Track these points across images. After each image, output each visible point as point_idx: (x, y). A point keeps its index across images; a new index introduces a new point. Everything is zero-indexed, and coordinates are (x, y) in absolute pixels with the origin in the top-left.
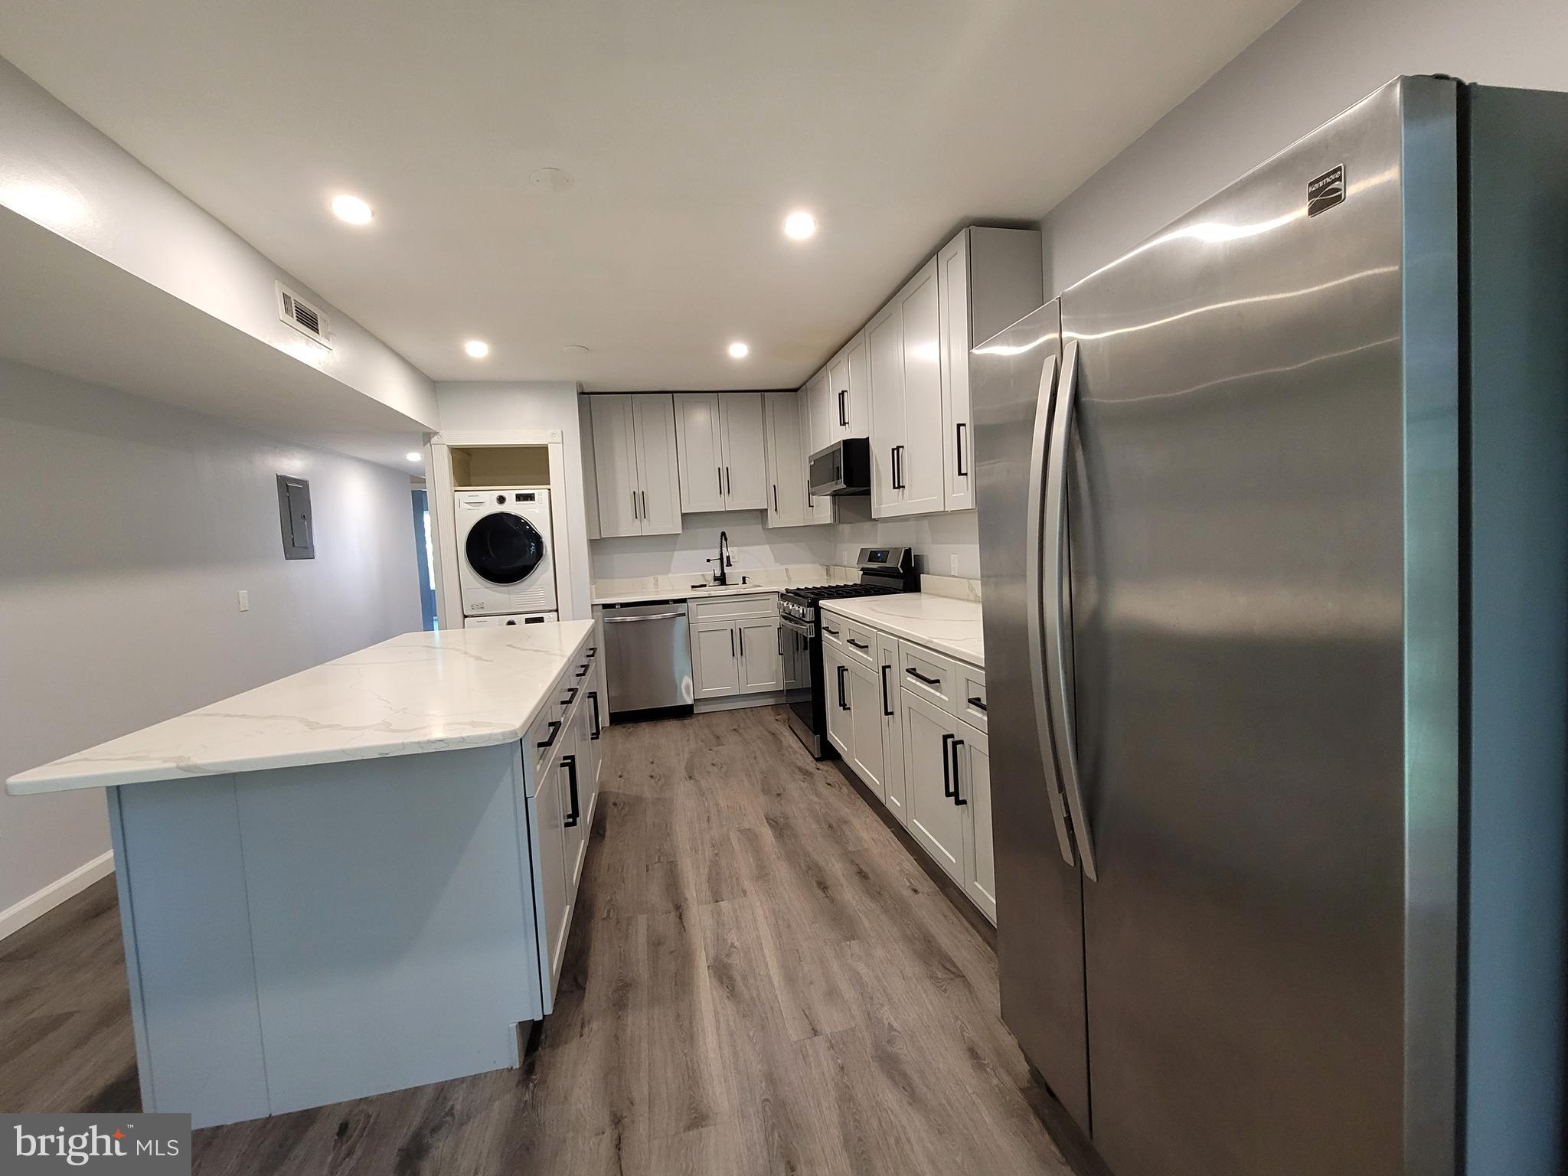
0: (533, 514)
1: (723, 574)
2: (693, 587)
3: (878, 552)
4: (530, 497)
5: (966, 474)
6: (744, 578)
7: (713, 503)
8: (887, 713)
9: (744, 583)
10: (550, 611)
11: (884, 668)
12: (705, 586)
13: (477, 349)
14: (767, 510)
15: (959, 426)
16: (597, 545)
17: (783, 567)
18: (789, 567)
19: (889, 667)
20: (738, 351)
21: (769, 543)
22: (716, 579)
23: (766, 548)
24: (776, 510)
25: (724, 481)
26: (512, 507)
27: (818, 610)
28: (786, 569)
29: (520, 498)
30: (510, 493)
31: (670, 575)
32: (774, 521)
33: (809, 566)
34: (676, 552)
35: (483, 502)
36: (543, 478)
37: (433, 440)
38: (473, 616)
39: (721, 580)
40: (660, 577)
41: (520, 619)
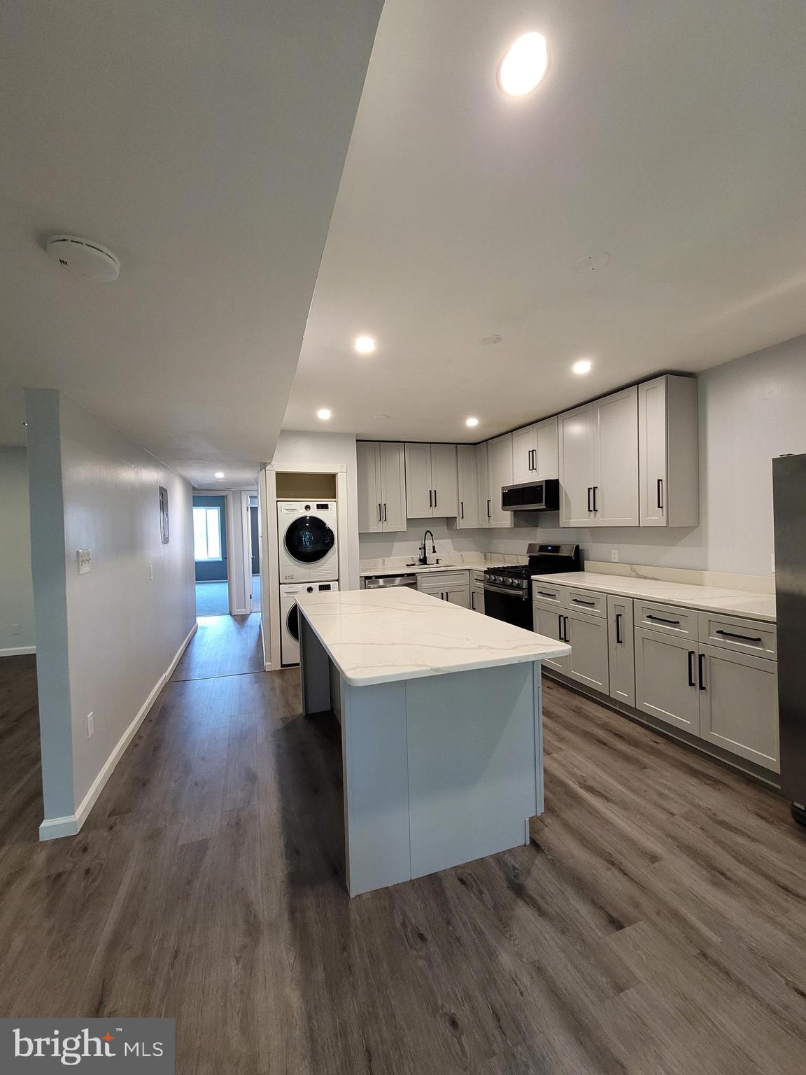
0: (327, 517)
1: (425, 557)
2: (408, 565)
3: (549, 546)
4: (325, 507)
5: (662, 507)
6: (437, 560)
7: (427, 513)
8: (619, 642)
9: (437, 563)
10: (333, 581)
11: (618, 616)
12: (414, 565)
13: (324, 414)
14: (456, 517)
15: (659, 481)
16: (364, 536)
17: (459, 554)
18: (464, 553)
19: (620, 615)
21: (450, 538)
22: (420, 560)
23: (449, 540)
24: (463, 518)
25: (433, 501)
26: (314, 513)
27: (530, 582)
28: (462, 555)
29: (319, 507)
30: (313, 504)
31: (392, 558)
32: (461, 524)
33: (474, 553)
34: (395, 544)
35: (296, 509)
36: (332, 496)
37: (267, 468)
38: (284, 584)
39: (424, 561)
40: (386, 559)
41: (316, 586)
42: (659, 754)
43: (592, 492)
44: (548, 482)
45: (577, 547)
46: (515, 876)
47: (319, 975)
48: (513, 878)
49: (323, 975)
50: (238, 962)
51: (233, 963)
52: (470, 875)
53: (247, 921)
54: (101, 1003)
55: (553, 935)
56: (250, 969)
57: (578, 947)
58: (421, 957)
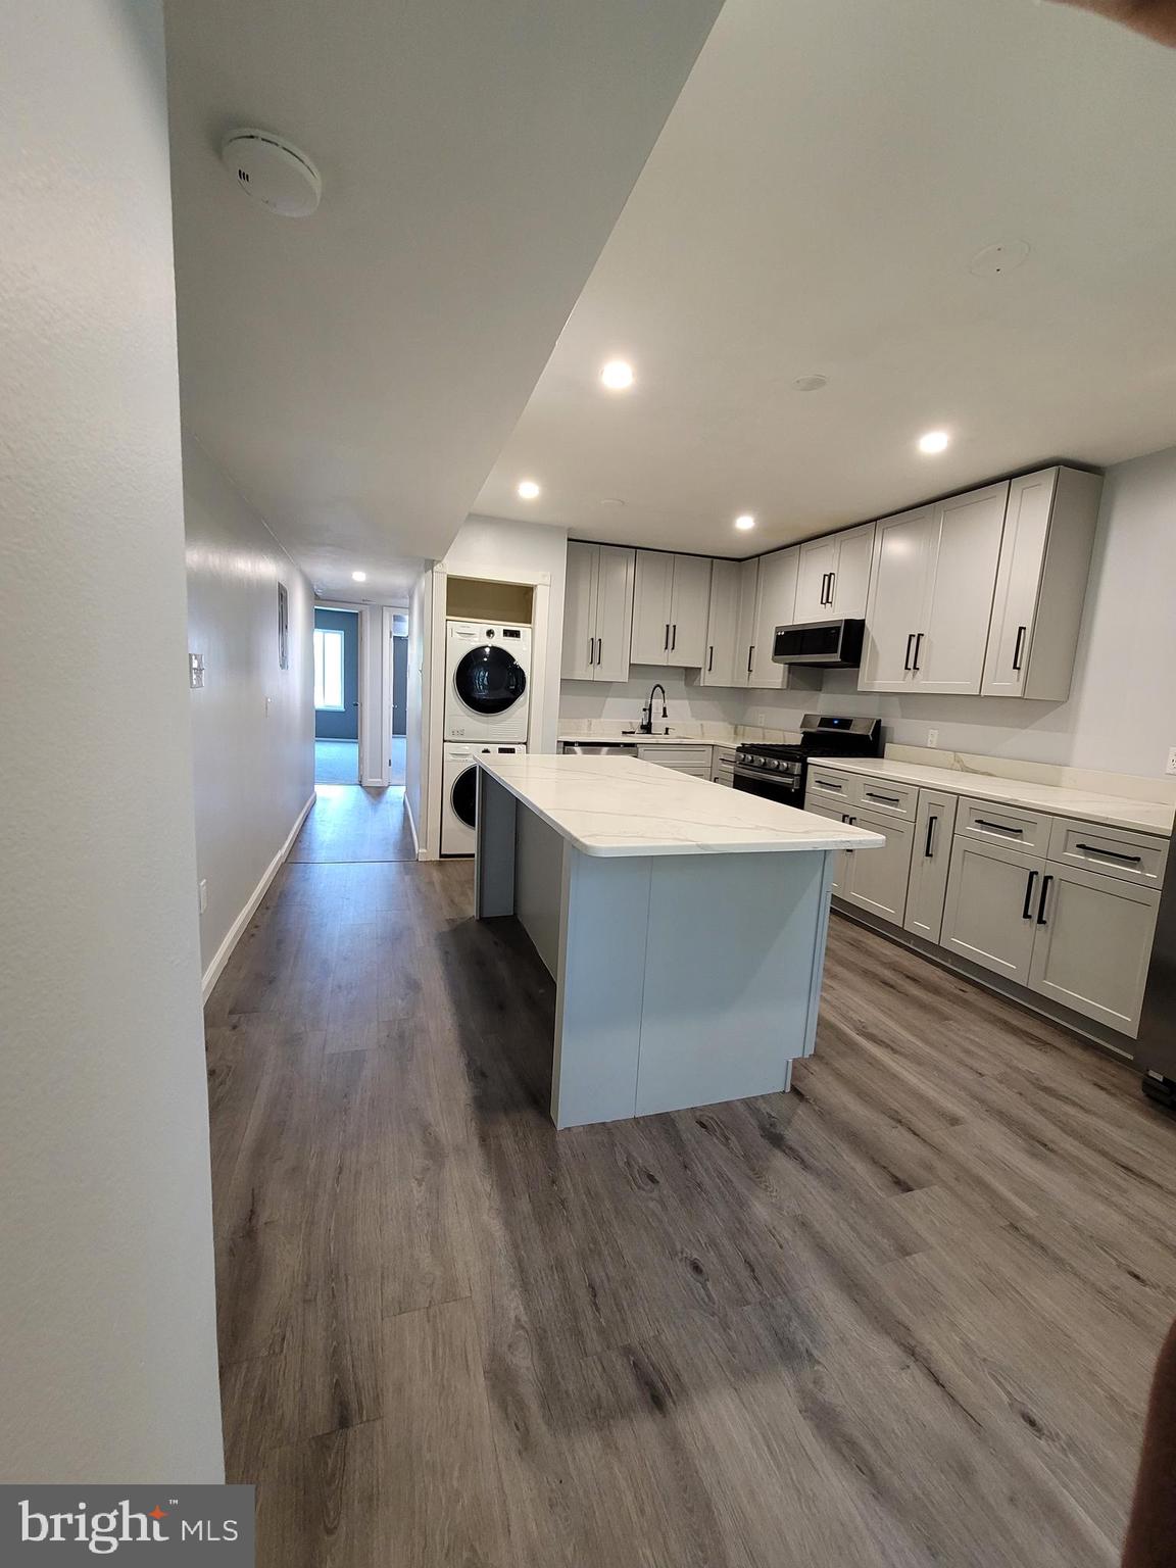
0: (517, 650)
1: (650, 723)
2: (624, 733)
3: (836, 719)
4: (515, 634)
5: (1019, 669)
6: (667, 729)
7: (659, 657)
8: (928, 854)
9: (667, 733)
10: (522, 743)
11: (932, 819)
12: (633, 733)
13: (529, 490)
14: (700, 669)
15: (1021, 629)
16: (568, 684)
17: (698, 721)
18: (704, 722)
19: (936, 818)
20: (745, 523)
21: (689, 699)
22: (643, 727)
23: (687, 702)
24: (710, 669)
25: (670, 642)
26: (499, 642)
27: (805, 767)
28: (702, 724)
29: (507, 633)
30: (499, 627)
31: (602, 720)
32: (707, 679)
33: (721, 724)
34: (609, 699)
35: (475, 634)
36: (527, 618)
37: (436, 568)
38: (450, 741)
39: (647, 728)
40: (594, 721)
41: (494, 748)
42: (966, 1004)
43: (914, 641)
44: (848, 622)
45: (879, 722)
46: (771, 1125)
47: (524, 1205)
48: (768, 1126)
49: (529, 1206)
50: (420, 1185)
51: (414, 1184)
52: (712, 1118)
53: (426, 1143)
54: (252, 1212)
55: (821, 1190)
56: (436, 1192)
57: (853, 1206)
58: (652, 1199)
